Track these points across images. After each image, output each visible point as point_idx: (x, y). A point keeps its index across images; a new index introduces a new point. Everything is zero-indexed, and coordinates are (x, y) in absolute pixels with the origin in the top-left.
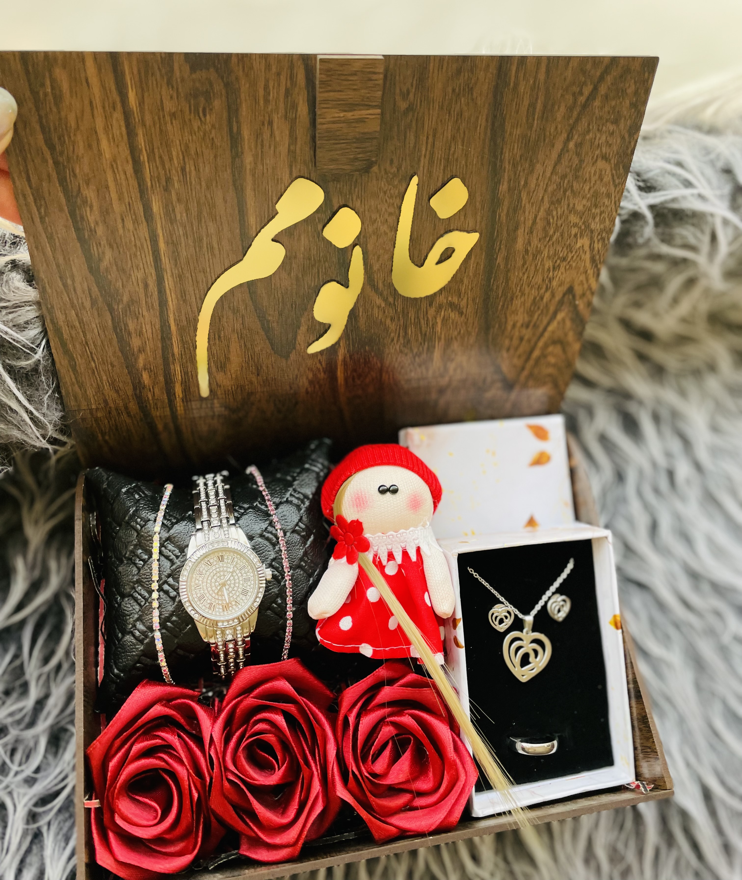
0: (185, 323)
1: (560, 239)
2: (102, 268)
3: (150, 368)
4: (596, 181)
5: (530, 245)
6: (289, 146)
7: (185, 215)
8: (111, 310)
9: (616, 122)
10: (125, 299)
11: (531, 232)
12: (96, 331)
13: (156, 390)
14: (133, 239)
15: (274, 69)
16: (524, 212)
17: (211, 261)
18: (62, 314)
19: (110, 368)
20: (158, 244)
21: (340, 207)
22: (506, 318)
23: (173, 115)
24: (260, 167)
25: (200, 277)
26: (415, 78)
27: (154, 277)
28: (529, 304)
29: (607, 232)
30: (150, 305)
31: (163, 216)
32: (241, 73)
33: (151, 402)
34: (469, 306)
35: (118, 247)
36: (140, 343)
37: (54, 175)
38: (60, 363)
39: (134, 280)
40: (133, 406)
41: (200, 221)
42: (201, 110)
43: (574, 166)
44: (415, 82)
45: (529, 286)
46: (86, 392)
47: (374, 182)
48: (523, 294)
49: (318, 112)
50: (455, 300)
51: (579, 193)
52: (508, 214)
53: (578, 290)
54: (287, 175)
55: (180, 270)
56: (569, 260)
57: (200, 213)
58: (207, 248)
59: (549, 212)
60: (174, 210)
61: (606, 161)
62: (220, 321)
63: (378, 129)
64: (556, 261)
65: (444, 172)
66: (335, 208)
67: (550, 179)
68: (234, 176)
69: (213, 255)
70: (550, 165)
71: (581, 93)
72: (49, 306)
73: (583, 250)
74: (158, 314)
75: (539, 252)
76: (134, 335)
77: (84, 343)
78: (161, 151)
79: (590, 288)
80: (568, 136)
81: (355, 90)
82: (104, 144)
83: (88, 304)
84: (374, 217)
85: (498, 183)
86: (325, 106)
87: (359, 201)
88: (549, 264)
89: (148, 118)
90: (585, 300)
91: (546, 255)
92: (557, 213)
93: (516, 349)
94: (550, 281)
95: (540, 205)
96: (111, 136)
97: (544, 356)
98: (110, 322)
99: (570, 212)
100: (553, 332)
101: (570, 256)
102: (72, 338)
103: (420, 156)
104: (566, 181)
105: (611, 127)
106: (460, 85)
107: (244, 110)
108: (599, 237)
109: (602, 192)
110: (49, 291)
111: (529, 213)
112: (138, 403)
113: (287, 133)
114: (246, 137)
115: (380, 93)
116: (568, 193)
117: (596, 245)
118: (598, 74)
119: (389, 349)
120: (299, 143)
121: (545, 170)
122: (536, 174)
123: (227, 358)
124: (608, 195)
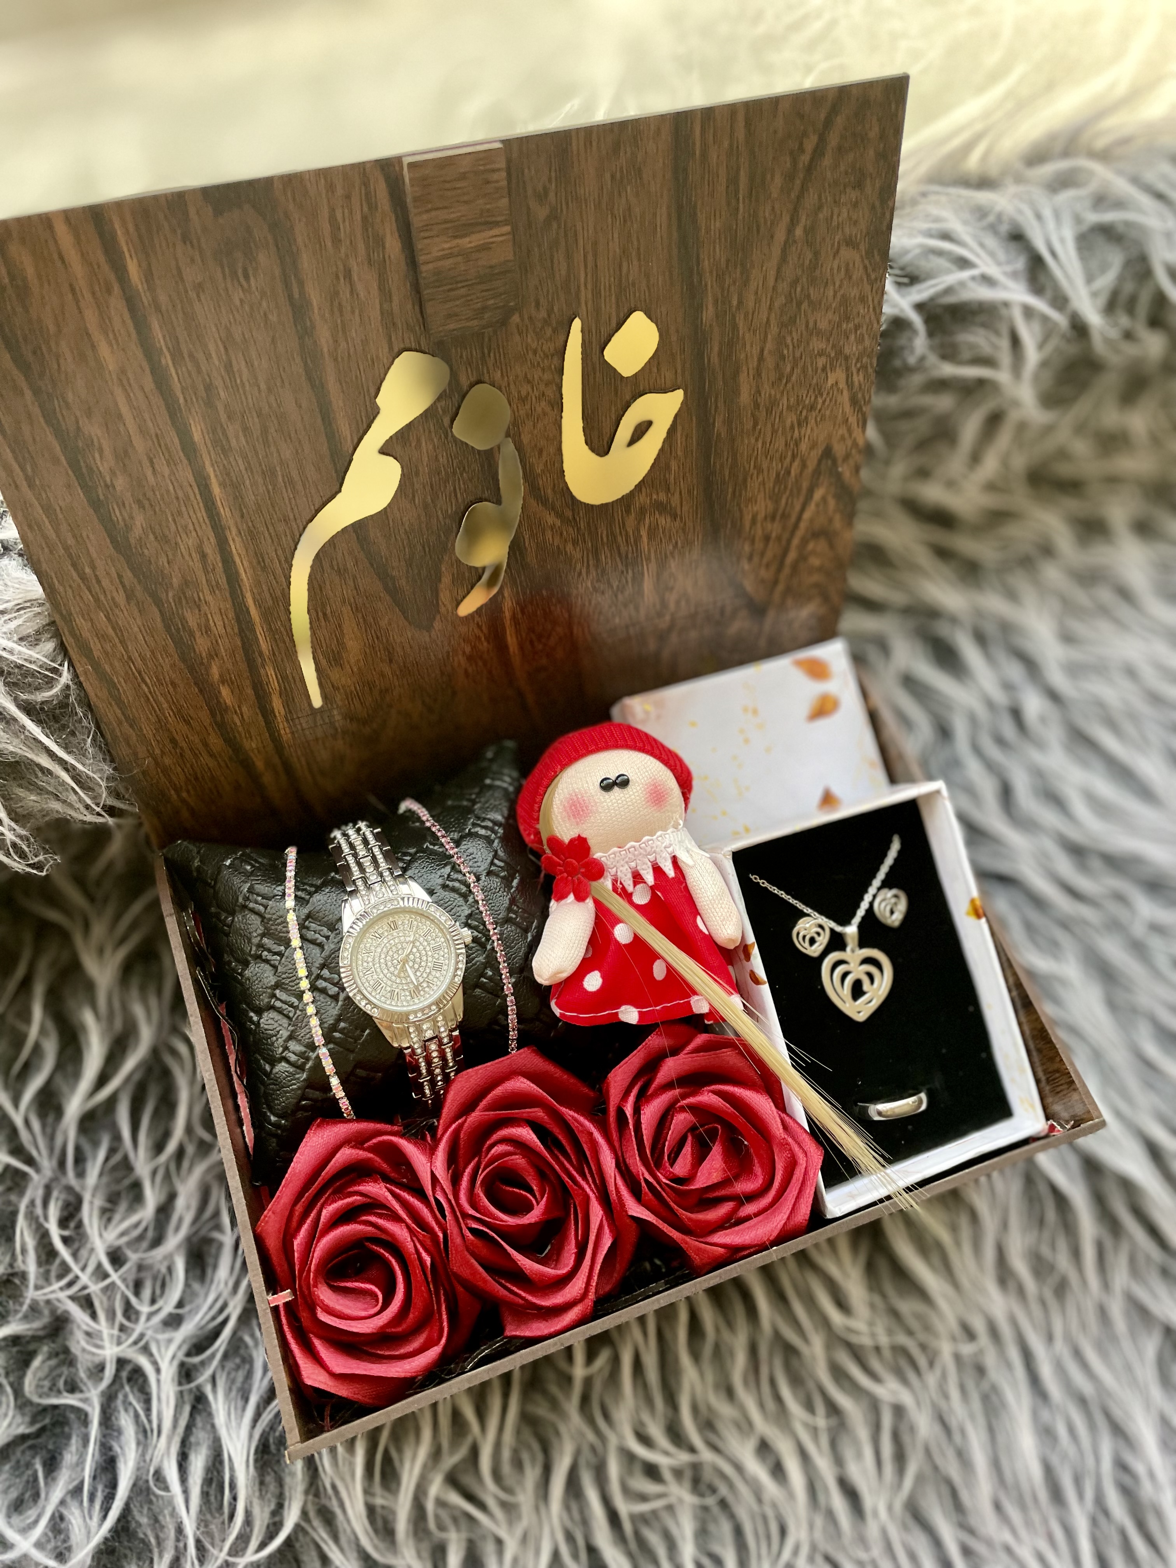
0: (270, 603)
1: (802, 378)
2: (133, 541)
3: (231, 678)
4: (841, 281)
5: (760, 395)
6: (381, 305)
7: (242, 439)
8: (158, 603)
9: (859, 185)
10: (176, 582)
11: (758, 373)
12: (140, 637)
13: (245, 710)
14: (171, 488)
15: (340, 191)
16: (745, 344)
17: (293, 501)
18: (84, 619)
19: (171, 690)
20: (209, 491)
21: (472, 386)
22: (741, 511)
23: (199, 287)
24: (343, 345)
25: (281, 527)
26: (553, 168)
27: (213, 540)
28: (771, 485)
29: (868, 356)
30: (214, 583)
31: (209, 445)
32: (291, 206)
33: (240, 729)
34: (684, 503)
35: (152, 506)
36: (209, 644)
37: (36, 411)
38: (96, 695)
39: (183, 550)
40: (215, 741)
41: (266, 443)
42: (240, 272)
43: (807, 262)
44: (553, 174)
45: (766, 457)
46: (141, 730)
47: (517, 338)
48: (760, 470)
49: (419, 245)
50: (662, 497)
51: (820, 304)
52: (720, 353)
53: (839, 450)
54: (386, 350)
55: (250, 524)
56: (819, 407)
57: (265, 431)
58: (284, 483)
59: (780, 341)
60: (225, 433)
61: (854, 248)
62: (321, 590)
63: (511, 257)
64: (801, 412)
65: (618, 306)
66: (465, 388)
67: (774, 288)
68: (306, 364)
69: (295, 492)
70: (771, 267)
71: (801, 149)
72: (64, 612)
73: (838, 389)
74: (228, 595)
75: (774, 402)
76: (197, 634)
77: (126, 657)
78: (191, 346)
79: (855, 444)
80: (792, 220)
81: (466, 202)
82: (104, 350)
83: (121, 598)
84: (524, 393)
85: (700, 308)
86: (426, 234)
87: (499, 372)
88: (791, 419)
89: (163, 298)
90: (851, 462)
91: (785, 407)
92: (793, 339)
93: (762, 554)
94: (797, 444)
95: (766, 332)
96: (111, 336)
97: (802, 557)
98: (159, 620)
99: (811, 334)
100: (812, 521)
101: (820, 401)
102: (107, 653)
103: (579, 287)
104: (799, 289)
105: (853, 195)
106: (621, 168)
107: (306, 262)
108: (859, 365)
109: (852, 295)
110: (61, 589)
111: (752, 346)
112: (222, 735)
113: (375, 285)
114: (315, 303)
115: (504, 202)
116: (805, 306)
117: (855, 379)
118: (823, 116)
119: (577, 588)
120: (395, 299)
121: (765, 278)
122: (753, 286)
123: (341, 644)
124: (863, 299)
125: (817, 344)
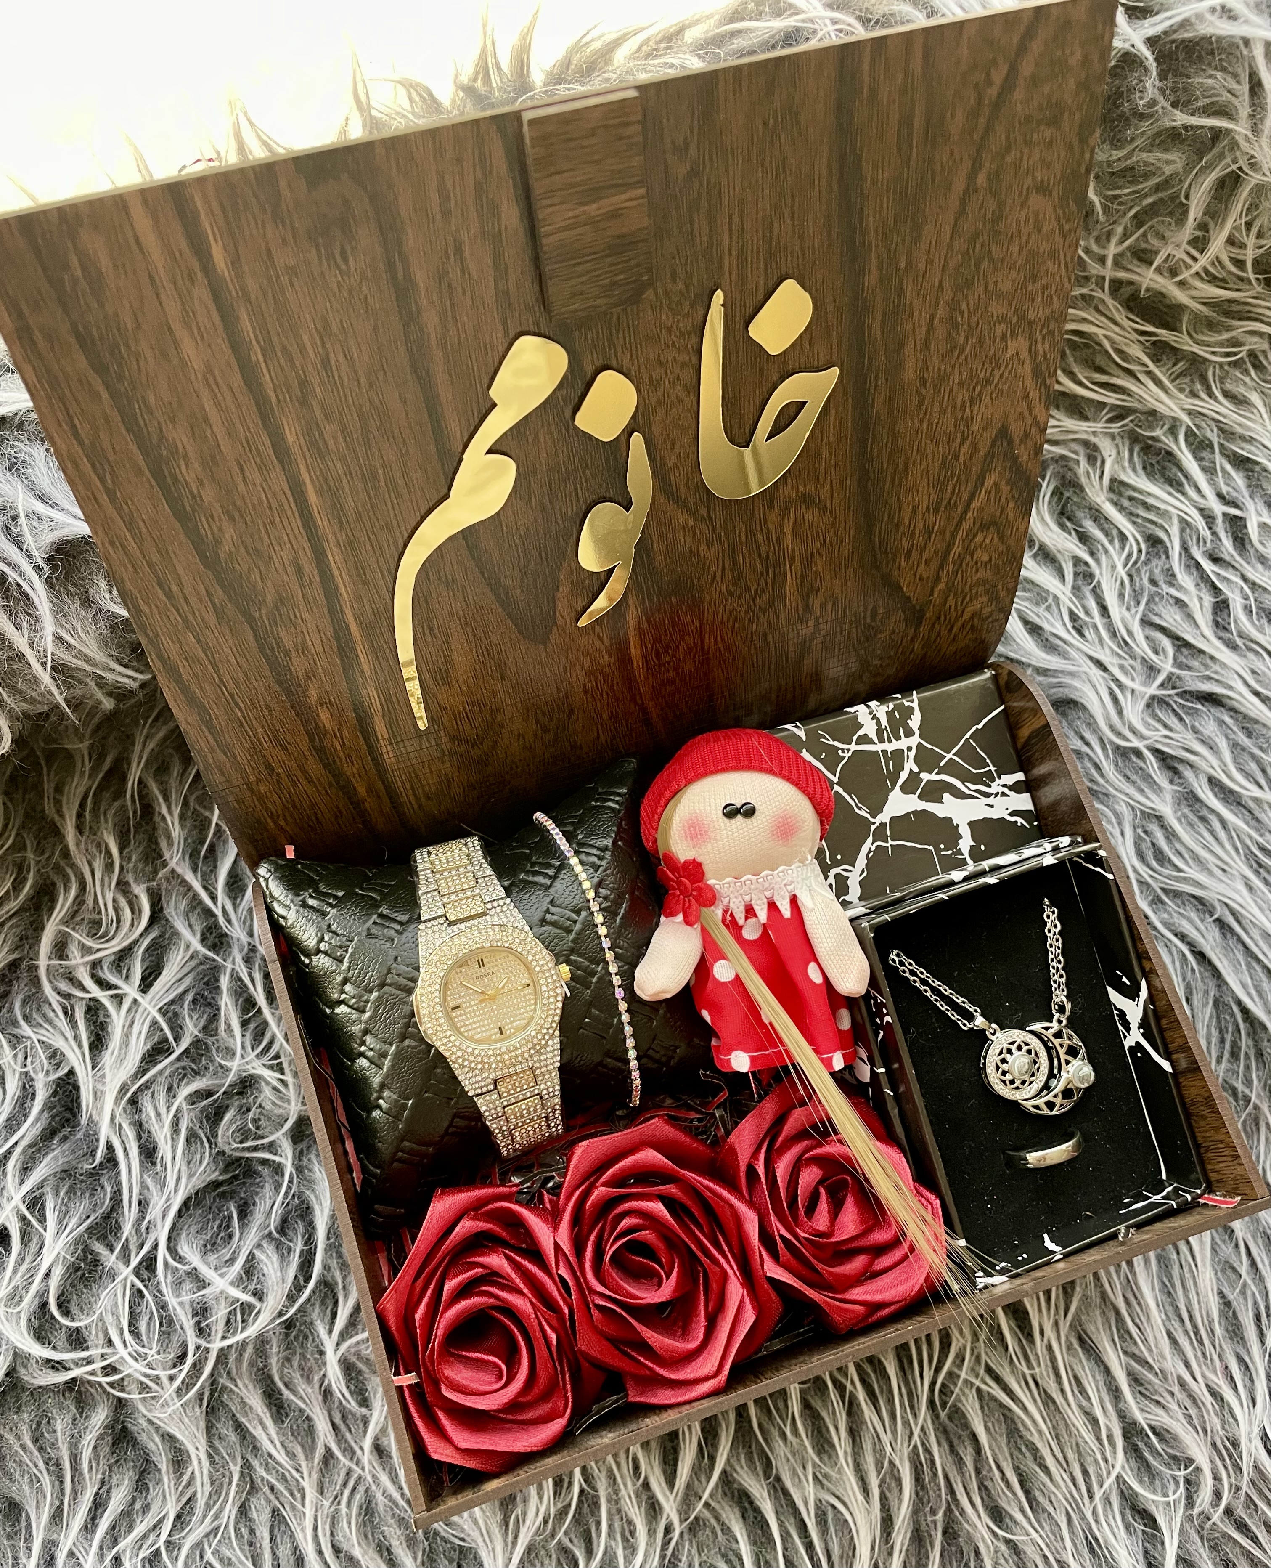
0: (372, 619)
1: (977, 347)
2: (222, 556)
3: (330, 701)
4: (1029, 235)
5: (927, 370)
6: (496, 284)
7: (341, 440)
8: (250, 620)
10: (270, 598)
11: (927, 347)
12: (232, 659)
13: (346, 734)
14: (263, 496)
15: (450, 154)
16: (911, 314)
17: (396, 507)
18: (173, 641)
19: (267, 714)
20: (305, 498)
21: (597, 373)
22: (899, 502)
23: (292, 272)
24: (453, 332)
25: (384, 537)
26: (695, 116)
27: (309, 553)
28: (936, 470)
29: (1057, 321)
30: (311, 600)
31: (306, 450)
32: (394, 173)
33: (340, 753)
34: (835, 494)
36: (306, 663)
37: (115, 416)
38: (186, 721)
39: (276, 563)
40: (313, 765)
41: (367, 444)
42: (337, 253)
43: (989, 216)
44: (695, 123)
45: (931, 441)
47: (650, 316)
48: (923, 455)
49: (540, 214)
50: (811, 489)
51: (1003, 261)
52: (883, 324)
53: (1016, 430)
54: (501, 336)
55: (350, 534)
56: (995, 382)
57: (365, 431)
58: (387, 487)
59: (953, 306)
60: (321, 435)
61: (1044, 194)
62: (426, 603)
63: (645, 223)
64: (974, 388)
65: (766, 275)
66: (590, 376)
67: (950, 246)
69: (399, 496)
70: (947, 221)
71: (988, 82)
72: (150, 633)
73: (1018, 360)
74: (326, 611)
76: (294, 654)
77: (217, 680)
78: (283, 339)
79: (1035, 423)
80: (973, 164)
81: (594, 162)
82: (188, 347)
84: (656, 378)
85: (861, 272)
86: (548, 202)
87: (629, 356)
88: (962, 396)
89: (252, 286)
90: (1030, 443)
91: (956, 381)
92: (968, 304)
93: (921, 550)
94: (967, 424)
95: (937, 298)
96: (195, 330)
97: (968, 552)
98: (251, 638)
99: (990, 298)
100: (981, 510)
101: (997, 374)
102: (197, 676)
103: (722, 254)
104: (978, 246)
105: (1048, 133)
106: (775, 112)
107: (411, 237)
108: (1045, 331)
109: (1041, 251)
111: (920, 313)
112: (321, 760)
113: (490, 262)
114: (421, 284)
115: (639, 159)
116: (985, 265)
117: (1039, 347)
118: (1015, 41)
119: (710, 594)
120: (512, 277)
121: (939, 234)
122: (924, 246)
123: (449, 661)
124: (1054, 255)
125: (997, 308)
